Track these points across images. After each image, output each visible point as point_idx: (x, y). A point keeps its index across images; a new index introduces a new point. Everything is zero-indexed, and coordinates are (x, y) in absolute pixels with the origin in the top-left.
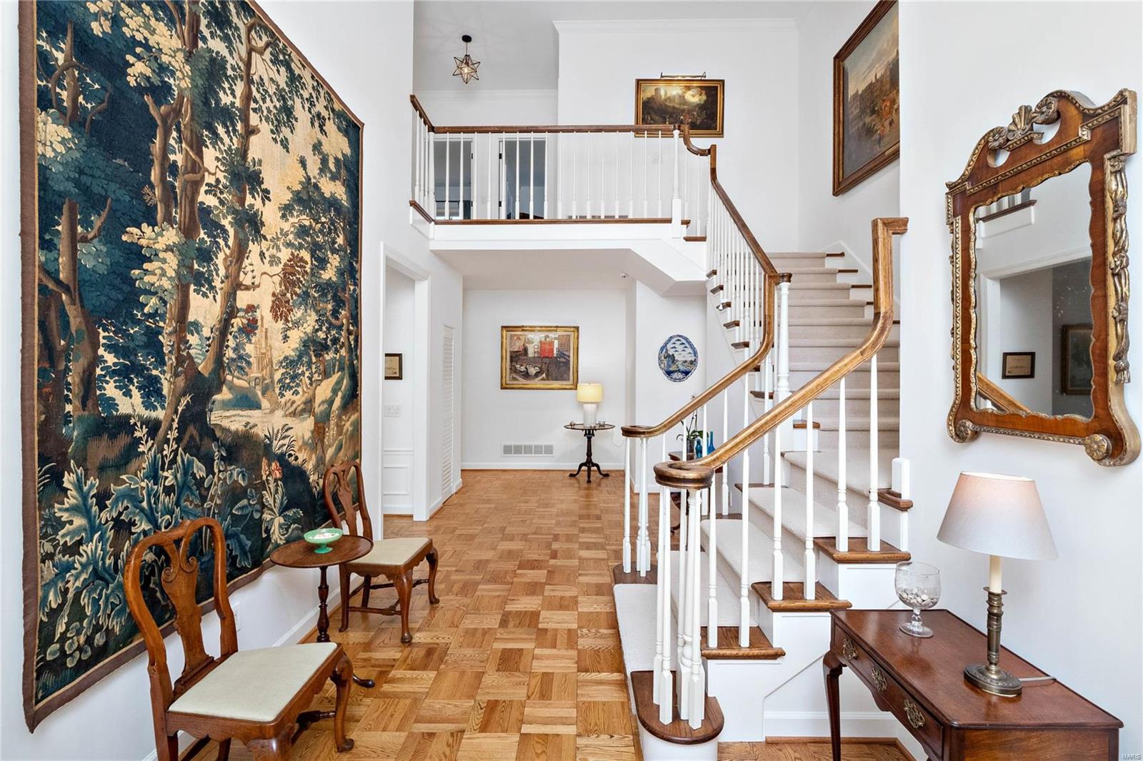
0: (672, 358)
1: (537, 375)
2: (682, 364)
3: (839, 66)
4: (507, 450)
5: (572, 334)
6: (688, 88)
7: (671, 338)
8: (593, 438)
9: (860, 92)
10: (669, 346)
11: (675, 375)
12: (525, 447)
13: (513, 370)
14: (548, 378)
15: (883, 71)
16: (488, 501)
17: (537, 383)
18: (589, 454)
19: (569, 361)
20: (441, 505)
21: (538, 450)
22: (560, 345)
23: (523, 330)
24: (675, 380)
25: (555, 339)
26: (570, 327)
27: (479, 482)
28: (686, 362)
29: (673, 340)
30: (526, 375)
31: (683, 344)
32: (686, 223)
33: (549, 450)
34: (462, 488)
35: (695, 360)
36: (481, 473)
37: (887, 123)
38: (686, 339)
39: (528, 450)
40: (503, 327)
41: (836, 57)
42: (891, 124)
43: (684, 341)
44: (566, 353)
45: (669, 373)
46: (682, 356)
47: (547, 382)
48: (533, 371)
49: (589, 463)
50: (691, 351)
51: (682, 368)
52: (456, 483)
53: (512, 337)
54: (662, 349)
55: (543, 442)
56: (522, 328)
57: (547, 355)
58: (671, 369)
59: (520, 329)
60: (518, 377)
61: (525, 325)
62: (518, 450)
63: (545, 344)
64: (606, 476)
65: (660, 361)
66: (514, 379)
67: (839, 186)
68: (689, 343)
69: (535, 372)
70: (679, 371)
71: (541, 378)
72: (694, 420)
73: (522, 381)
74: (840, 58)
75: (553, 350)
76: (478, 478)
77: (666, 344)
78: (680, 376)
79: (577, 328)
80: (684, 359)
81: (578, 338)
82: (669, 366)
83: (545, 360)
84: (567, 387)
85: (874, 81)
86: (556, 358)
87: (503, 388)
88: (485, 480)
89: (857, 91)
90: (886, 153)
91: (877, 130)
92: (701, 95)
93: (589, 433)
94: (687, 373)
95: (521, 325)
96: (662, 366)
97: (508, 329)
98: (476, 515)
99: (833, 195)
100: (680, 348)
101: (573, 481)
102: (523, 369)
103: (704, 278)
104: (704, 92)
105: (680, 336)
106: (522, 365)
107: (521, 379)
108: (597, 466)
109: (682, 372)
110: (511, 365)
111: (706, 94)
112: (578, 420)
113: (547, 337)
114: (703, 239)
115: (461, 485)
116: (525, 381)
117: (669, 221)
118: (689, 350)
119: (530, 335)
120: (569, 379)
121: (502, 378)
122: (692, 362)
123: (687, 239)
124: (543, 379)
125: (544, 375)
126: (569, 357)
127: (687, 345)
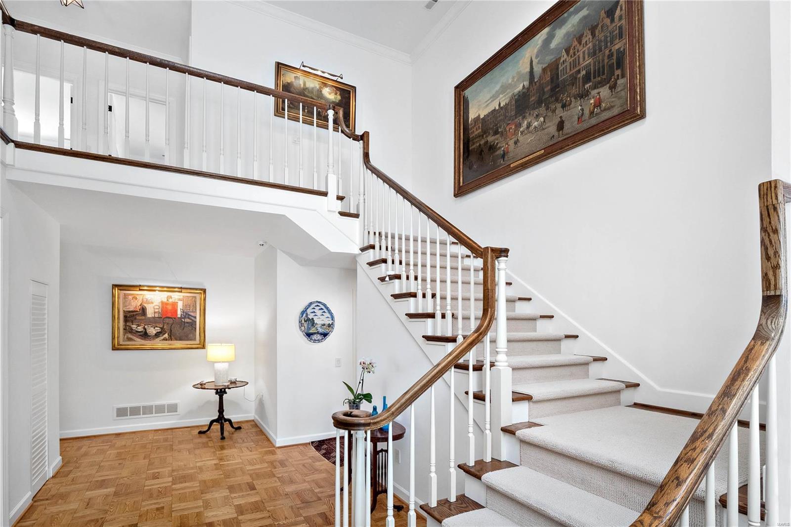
0: (312, 322)
1: (157, 335)
2: (321, 327)
3: (460, 95)
4: (122, 412)
5: (198, 296)
6: (325, 85)
7: (311, 304)
8: (225, 396)
9: (482, 117)
10: (309, 311)
11: (315, 337)
12: (144, 407)
13: (128, 330)
14: (171, 338)
15: (507, 101)
16: (102, 484)
17: (158, 343)
18: (221, 410)
19: (196, 322)
20: (30, 501)
21: (160, 409)
22: (185, 306)
23: (140, 290)
24: (315, 341)
25: (180, 300)
26: (196, 289)
27: (86, 454)
28: (324, 325)
29: (313, 306)
30: (145, 335)
31: (322, 309)
32: (340, 198)
33: (173, 408)
34: (63, 467)
35: (332, 324)
36: (86, 442)
37: (511, 142)
38: (325, 305)
39: (148, 410)
40: (115, 286)
41: (457, 88)
42: (516, 143)
43: (323, 307)
44: (192, 314)
45: (309, 335)
46: (321, 320)
47: (170, 342)
48: (152, 331)
49: (221, 419)
50: (329, 316)
51: (320, 330)
52: (53, 462)
53: (125, 296)
54: (303, 313)
55: (165, 401)
56: (139, 287)
57: (169, 315)
58: (311, 331)
59: (138, 289)
60: (134, 338)
61: (142, 284)
62: (135, 411)
63: (167, 304)
64: (239, 428)
65: (301, 325)
66: (129, 339)
67: (459, 190)
68: (327, 308)
69: (154, 332)
70: (318, 333)
71: (162, 338)
72: (361, 384)
73: (139, 341)
74: (460, 88)
75: (176, 311)
76: (83, 450)
77: (306, 309)
78: (319, 337)
79: (204, 291)
80: (323, 323)
81: (205, 299)
82: (310, 329)
83: (167, 320)
84: (194, 346)
85: (497, 108)
86: (181, 318)
87: (114, 348)
88: (94, 450)
89: (479, 115)
90: (512, 166)
91: (500, 148)
92: (336, 94)
93: (221, 392)
94: (325, 335)
95: (138, 284)
96: (303, 328)
97: (121, 288)
98: (88, 512)
99: (454, 196)
100: (319, 313)
101: (204, 439)
102: (140, 329)
103: (357, 251)
104: (338, 93)
105: (319, 302)
106: (139, 326)
107: (139, 340)
108: (230, 421)
109: (321, 334)
110: (126, 325)
111: (340, 95)
112: (208, 378)
113: (169, 297)
114: (356, 216)
115: (61, 463)
116: (143, 342)
117: (325, 194)
118: (327, 315)
119: (148, 295)
120: (195, 339)
121: (113, 338)
122: (329, 326)
123: (342, 214)
124: (165, 339)
125: (166, 335)
126: (195, 317)
127: (326, 311)
